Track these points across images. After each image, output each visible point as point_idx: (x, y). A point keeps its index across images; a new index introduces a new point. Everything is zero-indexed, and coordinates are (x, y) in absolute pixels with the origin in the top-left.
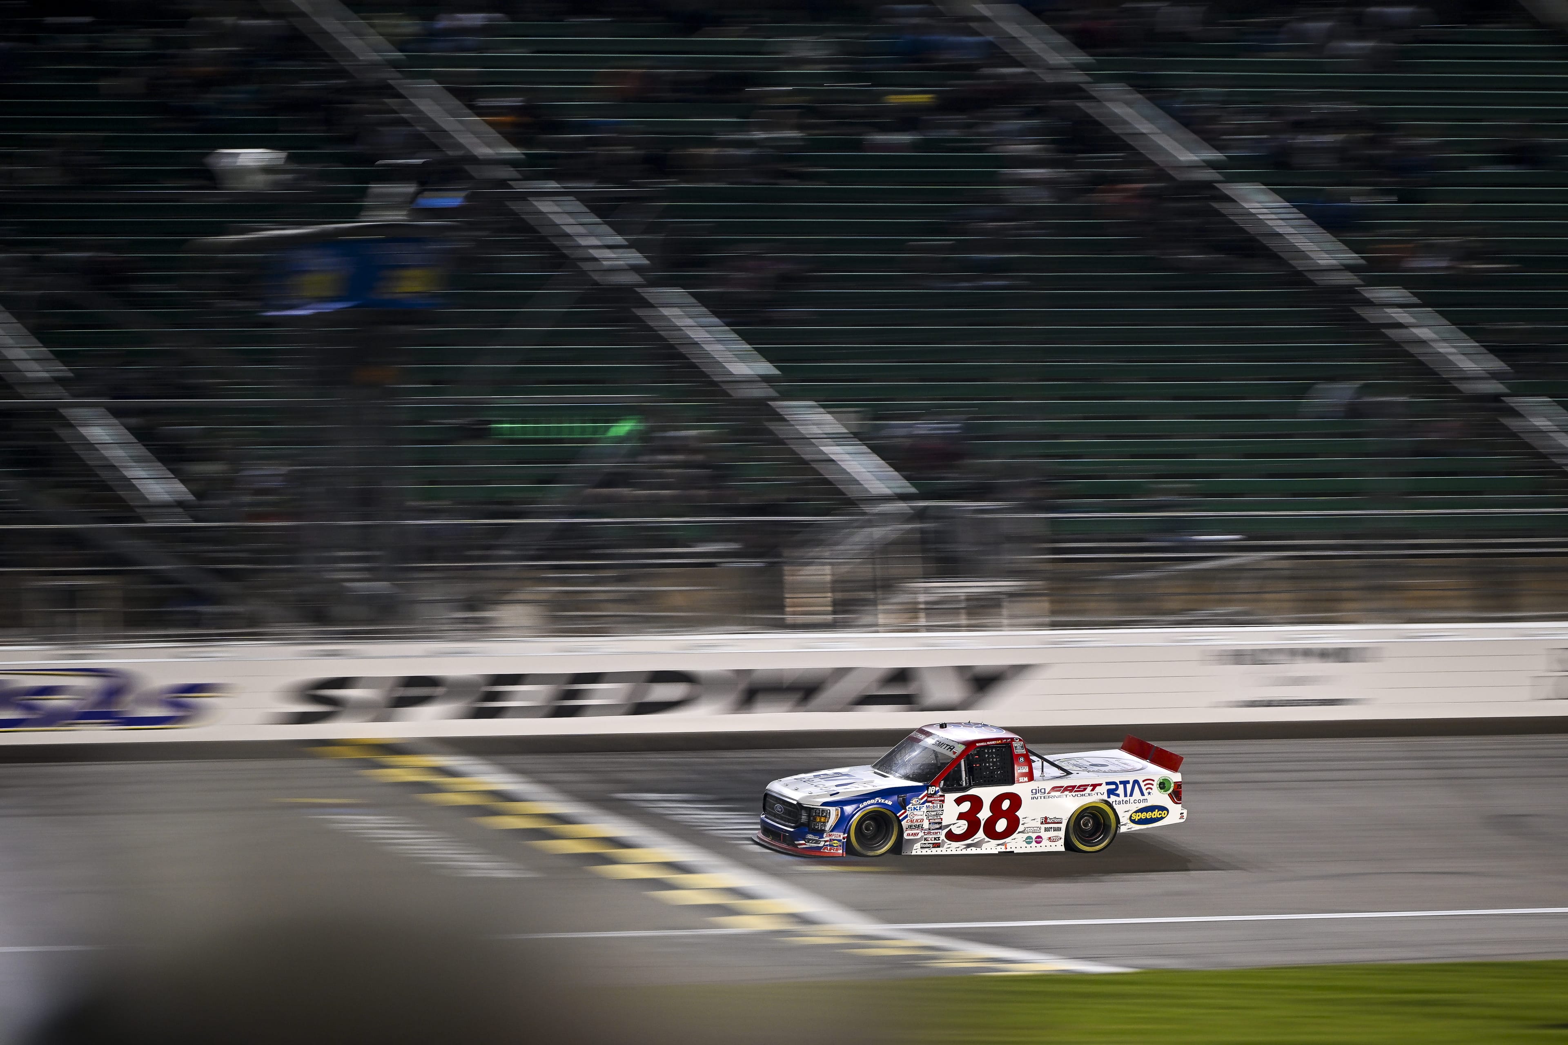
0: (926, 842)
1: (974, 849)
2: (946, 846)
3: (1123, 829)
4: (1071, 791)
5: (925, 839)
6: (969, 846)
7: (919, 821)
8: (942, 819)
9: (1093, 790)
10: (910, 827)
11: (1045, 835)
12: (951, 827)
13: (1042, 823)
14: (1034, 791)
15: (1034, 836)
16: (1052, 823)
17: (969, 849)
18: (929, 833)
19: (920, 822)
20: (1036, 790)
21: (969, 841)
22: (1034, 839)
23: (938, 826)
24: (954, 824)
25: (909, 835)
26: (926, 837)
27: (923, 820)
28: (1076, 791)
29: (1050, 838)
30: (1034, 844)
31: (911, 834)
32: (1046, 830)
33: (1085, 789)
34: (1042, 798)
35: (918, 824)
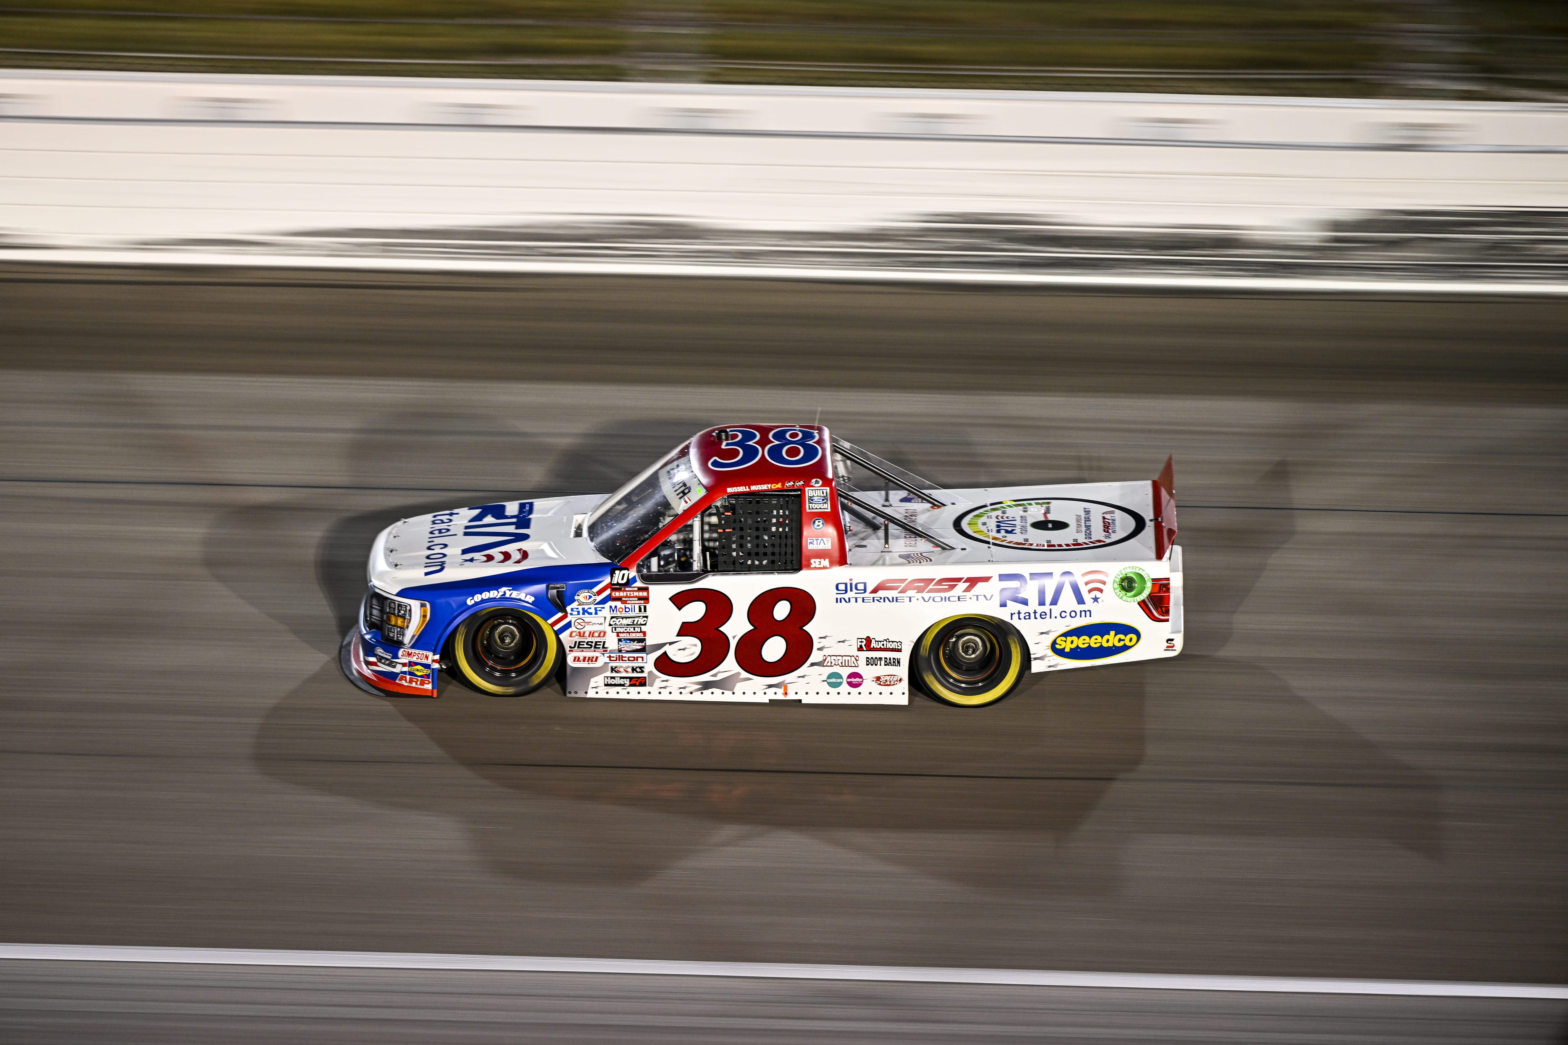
0: (614, 675)
1: (717, 691)
2: (658, 683)
3: (1037, 667)
4: (920, 590)
5: (613, 669)
6: (706, 685)
7: (596, 634)
8: (644, 633)
9: (968, 590)
10: (579, 645)
11: (868, 673)
12: (666, 648)
13: (860, 649)
14: (842, 587)
15: (845, 672)
16: (880, 649)
17: (707, 692)
18: (621, 658)
19: (599, 636)
20: (846, 584)
21: (706, 677)
22: (845, 677)
23: (638, 646)
24: (671, 643)
25: (577, 659)
26: (614, 664)
27: (605, 633)
28: (931, 591)
29: (878, 678)
30: (845, 688)
31: (581, 658)
32: (870, 662)
33: (952, 587)
34: (860, 600)
35: (594, 640)
